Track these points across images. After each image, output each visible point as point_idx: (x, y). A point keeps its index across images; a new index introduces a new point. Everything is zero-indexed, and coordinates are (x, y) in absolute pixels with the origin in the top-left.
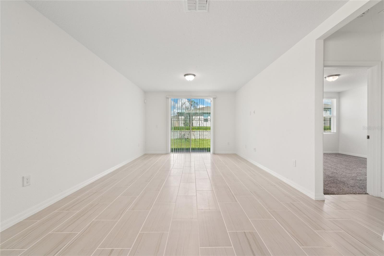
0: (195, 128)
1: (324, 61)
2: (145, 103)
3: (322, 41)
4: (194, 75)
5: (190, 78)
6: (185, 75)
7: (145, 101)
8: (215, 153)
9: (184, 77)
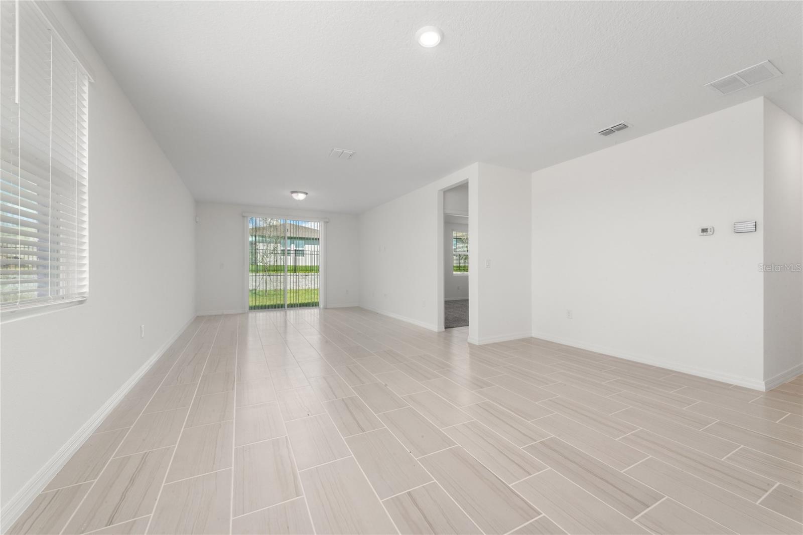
0: (301, 269)
1: (444, 209)
2: (197, 222)
3: (442, 193)
4: (307, 194)
5: (301, 197)
6: (293, 192)
7: (197, 218)
8: (328, 307)
9: (290, 194)
